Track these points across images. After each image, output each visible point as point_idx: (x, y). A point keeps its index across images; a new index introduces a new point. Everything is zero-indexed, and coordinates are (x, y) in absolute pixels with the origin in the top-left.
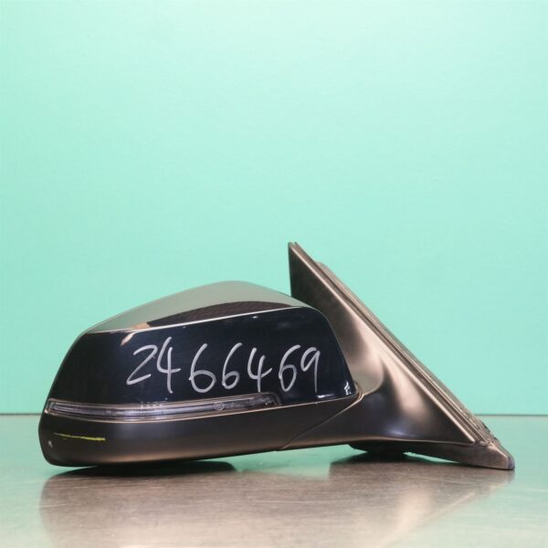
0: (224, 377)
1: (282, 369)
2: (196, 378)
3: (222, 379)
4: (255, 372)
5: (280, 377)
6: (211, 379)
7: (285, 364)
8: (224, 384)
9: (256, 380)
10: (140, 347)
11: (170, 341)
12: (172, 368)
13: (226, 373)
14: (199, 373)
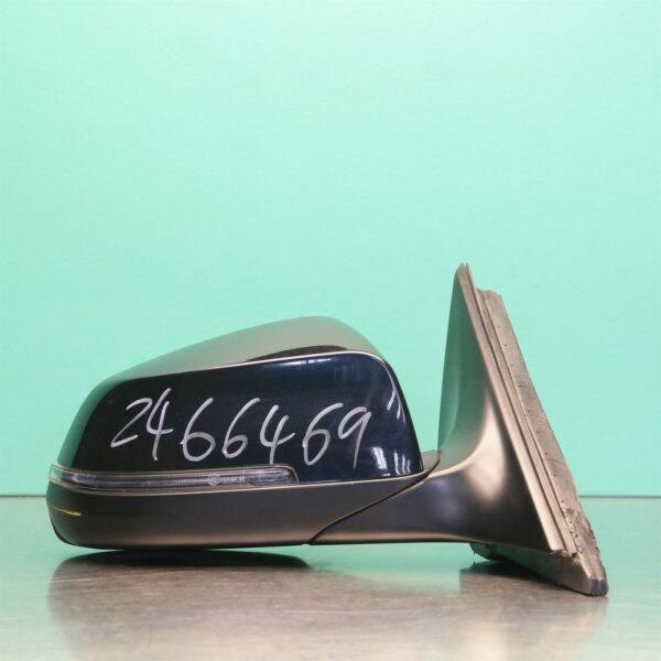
0: (227, 443)
1: (310, 433)
2: (189, 442)
3: (223, 445)
4: (269, 437)
5: (305, 445)
6: (208, 444)
7: (315, 428)
8: (225, 452)
9: (269, 448)
10: (135, 400)
11: (169, 393)
12: (163, 428)
13: (230, 437)
14: (195, 435)
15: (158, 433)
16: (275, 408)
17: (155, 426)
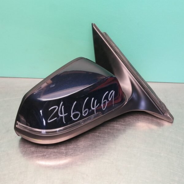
2: (73, 116)
3: (82, 113)
5: (102, 106)
6: (78, 114)
7: (103, 100)
8: (83, 115)
9: (94, 110)
11: (63, 103)
12: (64, 114)
13: (84, 110)
14: (74, 113)
15: (63, 115)
16: (93, 99)
17: (61, 114)
